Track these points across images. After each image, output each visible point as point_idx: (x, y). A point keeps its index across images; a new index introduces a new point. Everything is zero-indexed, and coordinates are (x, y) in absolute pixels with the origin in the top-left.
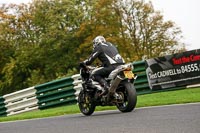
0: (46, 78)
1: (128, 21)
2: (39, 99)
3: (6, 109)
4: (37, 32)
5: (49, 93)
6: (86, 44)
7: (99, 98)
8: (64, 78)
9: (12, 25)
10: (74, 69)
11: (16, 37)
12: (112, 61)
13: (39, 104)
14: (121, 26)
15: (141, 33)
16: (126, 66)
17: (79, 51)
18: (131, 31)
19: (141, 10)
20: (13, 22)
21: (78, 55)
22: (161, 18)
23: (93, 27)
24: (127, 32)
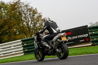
1: (25, 18)
15: (31, 23)
18: (26, 22)
19: (31, 12)
22: (41, 16)
23: (7, 21)
24: (25, 23)
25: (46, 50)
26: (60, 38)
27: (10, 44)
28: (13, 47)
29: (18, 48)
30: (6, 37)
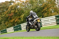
1: (57, 3)
3: (21, 28)
4: (30, 6)
6: (45, 9)
9: (23, 4)
10: (41, 17)
11: (24, 7)
14: (55, 4)
17: (42, 12)
18: (58, 5)
20: (23, 3)
21: (42, 13)
23: (47, 4)
25: (30, 26)
26: (37, 20)
27: (49, 18)
28: (50, 20)
29: (53, 21)
30: (45, 14)
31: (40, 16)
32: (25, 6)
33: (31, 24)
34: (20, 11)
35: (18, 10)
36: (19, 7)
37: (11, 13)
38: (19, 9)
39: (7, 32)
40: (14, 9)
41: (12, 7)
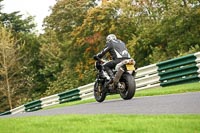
0: (167, 55)
2: (161, 76)
5: (171, 70)
7: (107, 87)
8: (186, 55)
9: (134, 2)
12: (119, 56)
13: (162, 81)
16: (128, 61)
31: (194, 45)
32: (141, 10)
33: (108, 78)
34: (125, 28)
35: (116, 24)
36: (119, 12)
37: (92, 34)
38: (122, 21)
39: (80, 99)
40: (102, 21)
41: (98, 13)
